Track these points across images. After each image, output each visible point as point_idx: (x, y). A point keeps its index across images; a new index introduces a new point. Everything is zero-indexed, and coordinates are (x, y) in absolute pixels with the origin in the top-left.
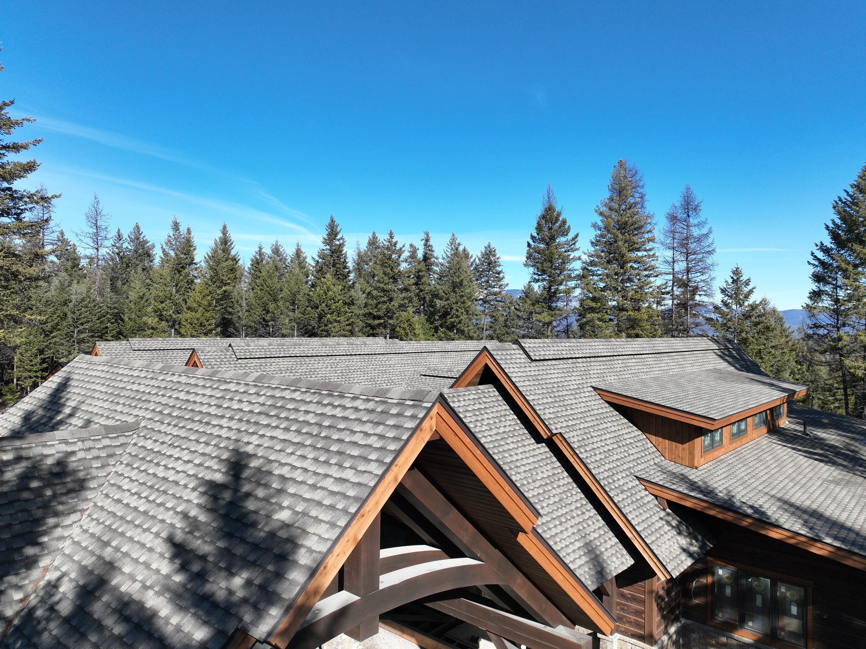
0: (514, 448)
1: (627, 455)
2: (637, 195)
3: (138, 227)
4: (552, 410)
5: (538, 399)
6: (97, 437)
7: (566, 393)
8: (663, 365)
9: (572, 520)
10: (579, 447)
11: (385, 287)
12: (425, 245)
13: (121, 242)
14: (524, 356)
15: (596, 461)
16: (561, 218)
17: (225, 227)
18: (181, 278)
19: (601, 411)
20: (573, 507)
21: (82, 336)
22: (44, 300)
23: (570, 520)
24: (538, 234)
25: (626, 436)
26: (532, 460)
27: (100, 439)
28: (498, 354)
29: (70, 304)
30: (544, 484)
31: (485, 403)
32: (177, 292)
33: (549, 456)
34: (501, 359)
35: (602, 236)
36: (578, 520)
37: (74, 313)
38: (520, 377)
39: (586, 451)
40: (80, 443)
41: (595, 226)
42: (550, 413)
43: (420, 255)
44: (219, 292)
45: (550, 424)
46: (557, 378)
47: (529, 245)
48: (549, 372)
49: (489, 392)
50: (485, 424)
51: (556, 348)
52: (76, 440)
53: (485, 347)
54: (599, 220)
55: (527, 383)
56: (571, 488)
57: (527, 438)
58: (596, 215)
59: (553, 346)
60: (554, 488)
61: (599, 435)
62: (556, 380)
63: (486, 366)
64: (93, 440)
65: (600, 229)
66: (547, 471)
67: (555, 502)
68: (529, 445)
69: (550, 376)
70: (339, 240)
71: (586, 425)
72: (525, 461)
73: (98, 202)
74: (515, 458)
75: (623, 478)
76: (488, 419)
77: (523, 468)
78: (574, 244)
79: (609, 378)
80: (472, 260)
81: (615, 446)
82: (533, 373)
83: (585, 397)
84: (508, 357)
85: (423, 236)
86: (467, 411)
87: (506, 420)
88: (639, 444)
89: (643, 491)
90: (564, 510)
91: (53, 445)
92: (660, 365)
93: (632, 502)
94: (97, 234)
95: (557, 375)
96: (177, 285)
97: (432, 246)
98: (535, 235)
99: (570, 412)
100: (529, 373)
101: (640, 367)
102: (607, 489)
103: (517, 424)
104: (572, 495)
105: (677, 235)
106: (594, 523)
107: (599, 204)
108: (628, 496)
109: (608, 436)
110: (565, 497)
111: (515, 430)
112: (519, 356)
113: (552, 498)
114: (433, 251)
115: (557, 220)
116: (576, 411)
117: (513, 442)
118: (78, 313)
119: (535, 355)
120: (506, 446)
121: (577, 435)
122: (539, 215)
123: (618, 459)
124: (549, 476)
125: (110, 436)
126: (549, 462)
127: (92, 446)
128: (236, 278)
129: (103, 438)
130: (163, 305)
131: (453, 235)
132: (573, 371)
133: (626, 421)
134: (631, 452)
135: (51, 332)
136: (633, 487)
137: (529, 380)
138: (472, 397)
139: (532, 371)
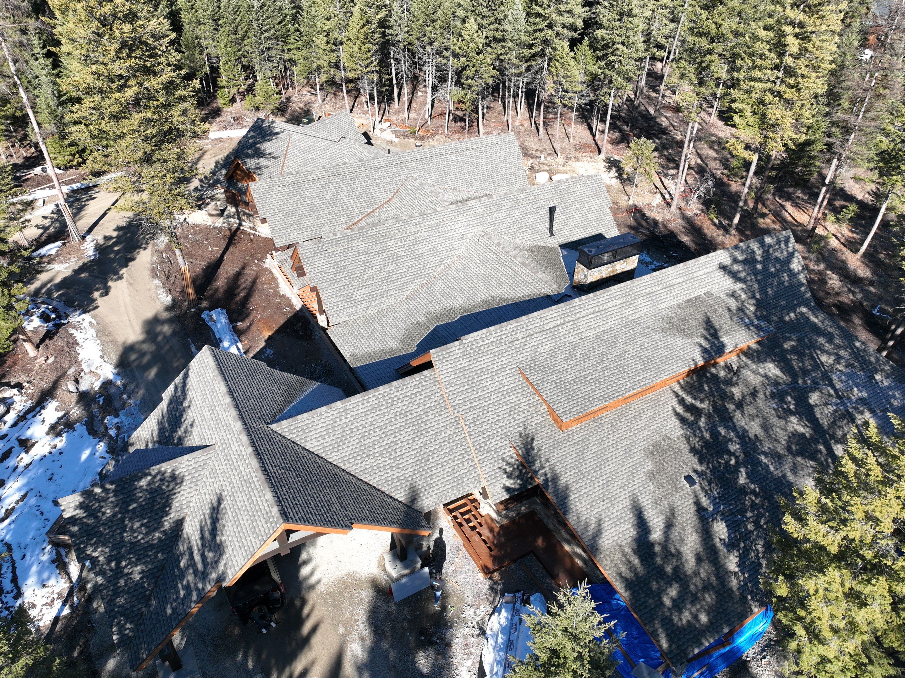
1: (512, 421)
4: (463, 397)
5: (455, 389)
7: (486, 376)
10: (470, 423)
15: (480, 431)
19: (512, 385)
25: (523, 404)
31: (423, 386)
32: (341, 7)
34: (439, 360)
38: (448, 373)
39: (475, 425)
42: (459, 400)
45: (455, 409)
46: (484, 364)
48: (480, 359)
49: (431, 375)
55: (452, 377)
61: (495, 409)
62: (482, 366)
67: (445, 453)
69: (479, 363)
71: (489, 402)
75: (496, 441)
79: (543, 348)
81: (506, 416)
82: (463, 365)
83: (503, 376)
84: (446, 356)
87: (435, 397)
90: (451, 457)
92: (624, 312)
93: (493, 458)
95: (486, 361)
99: (479, 394)
101: (593, 323)
108: (491, 454)
109: (505, 407)
112: (457, 352)
116: (487, 391)
121: (474, 414)
123: (501, 427)
125: (205, 454)
127: (198, 461)
129: (202, 456)
132: (507, 351)
136: (501, 446)
137: (455, 374)
139: (463, 363)
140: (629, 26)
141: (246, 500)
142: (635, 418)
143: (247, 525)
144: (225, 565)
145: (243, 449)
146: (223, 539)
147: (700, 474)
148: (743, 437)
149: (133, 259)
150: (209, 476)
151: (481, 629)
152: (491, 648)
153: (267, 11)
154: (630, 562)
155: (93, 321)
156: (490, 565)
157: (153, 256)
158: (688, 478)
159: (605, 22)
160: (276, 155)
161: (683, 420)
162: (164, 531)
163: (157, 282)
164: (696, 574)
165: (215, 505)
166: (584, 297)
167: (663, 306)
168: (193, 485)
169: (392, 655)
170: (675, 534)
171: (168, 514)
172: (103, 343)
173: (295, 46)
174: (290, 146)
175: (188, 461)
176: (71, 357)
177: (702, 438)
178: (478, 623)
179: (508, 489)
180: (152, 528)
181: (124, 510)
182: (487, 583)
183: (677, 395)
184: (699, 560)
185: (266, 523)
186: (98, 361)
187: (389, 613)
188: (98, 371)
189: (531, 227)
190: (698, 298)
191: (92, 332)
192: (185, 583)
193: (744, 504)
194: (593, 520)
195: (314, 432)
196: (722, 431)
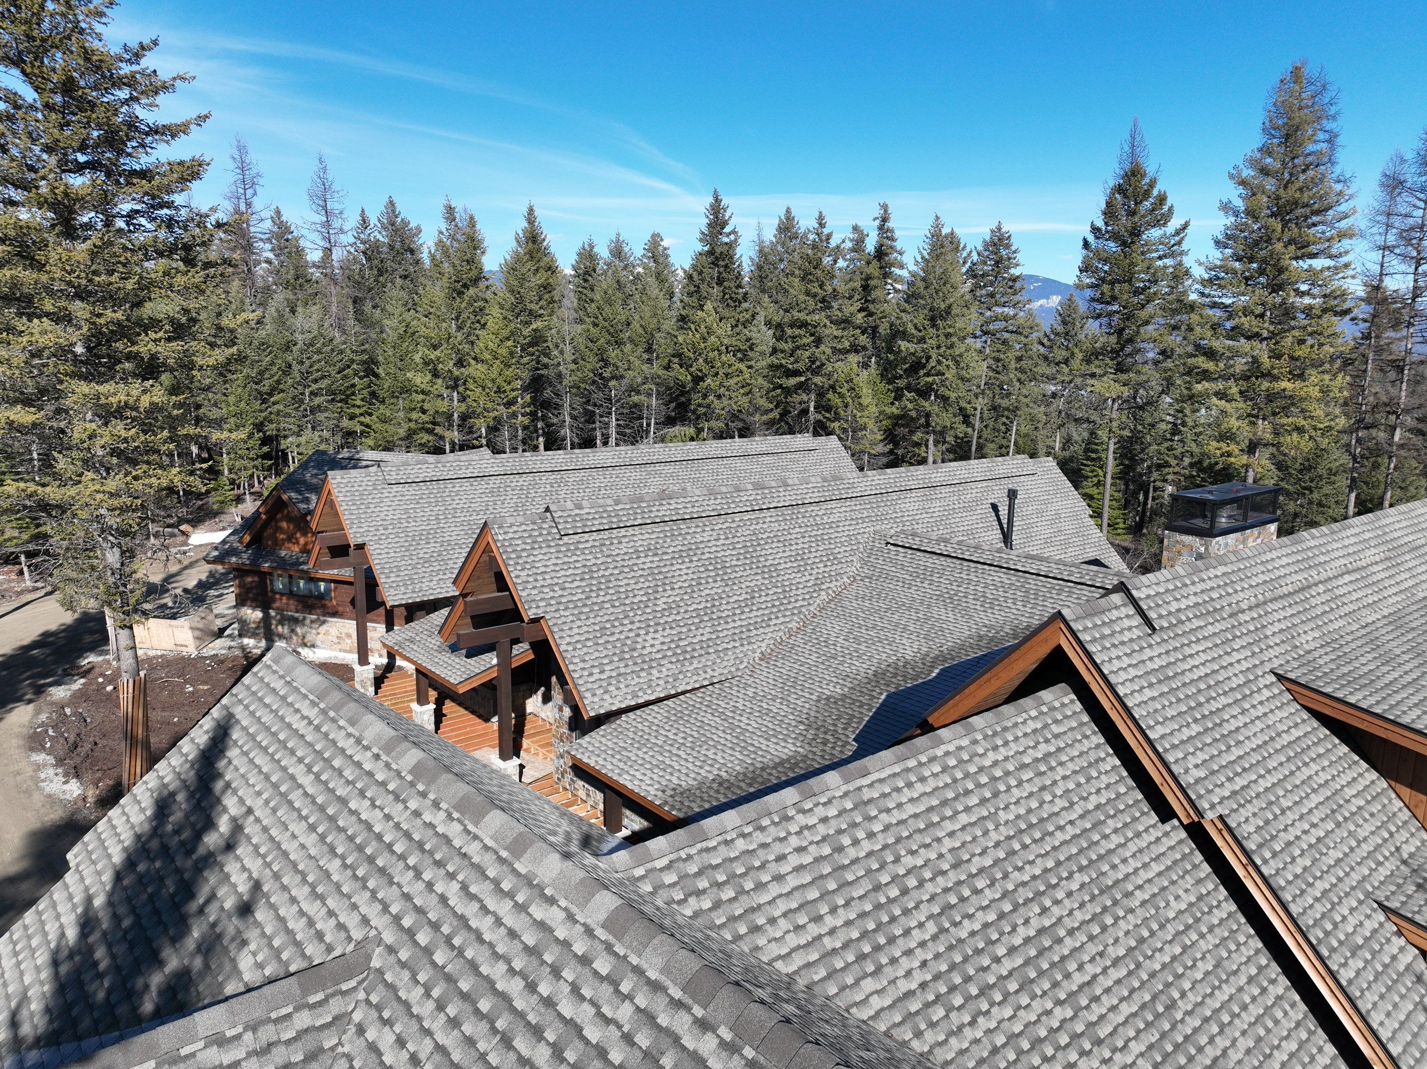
0: (1120, 846)
1: (1354, 844)
2: (1321, 136)
3: (392, 203)
4: (1201, 756)
5: (1171, 734)
6: (284, 1011)
7: (1224, 700)
8: (1404, 576)
9: (1243, 1014)
10: (1260, 846)
11: (809, 318)
12: (881, 228)
13: (368, 231)
14: (1137, 620)
15: (1296, 876)
16: (1155, 192)
17: (531, 210)
18: (464, 305)
19: (1296, 733)
20: (1243, 980)
21: (317, 401)
22: (256, 343)
23: (1238, 1015)
24: (1106, 224)
25: (1349, 792)
26: (1156, 868)
27: (289, 1016)
28: (1086, 629)
29: (294, 349)
30: (1182, 928)
31: (1056, 736)
32: (459, 328)
33: (1187, 851)
34: (1094, 640)
35: (1238, 227)
36: (1256, 1010)
37: (301, 363)
38: (1132, 680)
39: (1275, 854)
40: (248, 1036)
41: (1226, 207)
42: (1196, 766)
43: (870, 245)
44: (526, 332)
45: (1200, 797)
46: (1203, 664)
47: (1086, 244)
48: (1188, 651)
49: (1063, 705)
50: (1059, 792)
51: (1200, 587)
52: (240, 1029)
53: (1059, 612)
54: (1235, 196)
55: (1148, 693)
56: (1235, 927)
57: (1143, 814)
58: (1231, 185)
59: (1193, 583)
60: (1202, 936)
61: (1296, 803)
62: (1202, 671)
63: (1059, 650)
64: (277, 1021)
65: (1236, 214)
66: (1186, 891)
67: (1207, 973)
68: (1146, 830)
69: (1191, 662)
70: (728, 235)
71: (1271, 780)
72: (1144, 875)
73: (325, 170)
74: (1124, 870)
75: (1352, 910)
76: (1064, 778)
77: (1140, 896)
78: (1179, 243)
79: (1303, 638)
80: (965, 254)
81: (1330, 826)
82: (1158, 663)
83: (1261, 703)
84: (1107, 631)
85: (878, 212)
86: (1024, 766)
87: (1100, 773)
88: (1376, 807)
89: (1394, 939)
90: (1229, 990)
91: (193, 1055)
92: (1398, 578)
93: (1377, 975)
94: (327, 224)
95: (1203, 657)
96: (457, 318)
97: (892, 231)
98: (1100, 223)
99: (1237, 752)
100: (1150, 666)
101: (1360, 594)
102: (1325, 952)
103: (1122, 778)
104: (1239, 945)
105: (1397, 221)
106: (1286, 1013)
107: (1240, 163)
108: (1366, 962)
109: (1316, 799)
110: (1225, 955)
111: (1119, 795)
112: (1127, 623)
113: (1199, 964)
114: (893, 239)
115: (1147, 194)
116: (1248, 746)
117: (1116, 831)
118: (307, 363)
119: (1161, 616)
120: (1103, 842)
121: (1255, 815)
122: (1111, 183)
123: (1338, 861)
124: (1191, 905)
125: (313, 999)
126: (1189, 867)
127: (275, 1038)
128: (552, 301)
129: (297, 1009)
130: (437, 353)
131: (937, 218)
132: (1235, 637)
133: (1346, 749)
134: (1362, 834)
135: (271, 395)
136: (1375, 931)
137: (1151, 685)
138: (1032, 725)
139: (1155, 658)
157: (38, 712)
163: (40, 757)
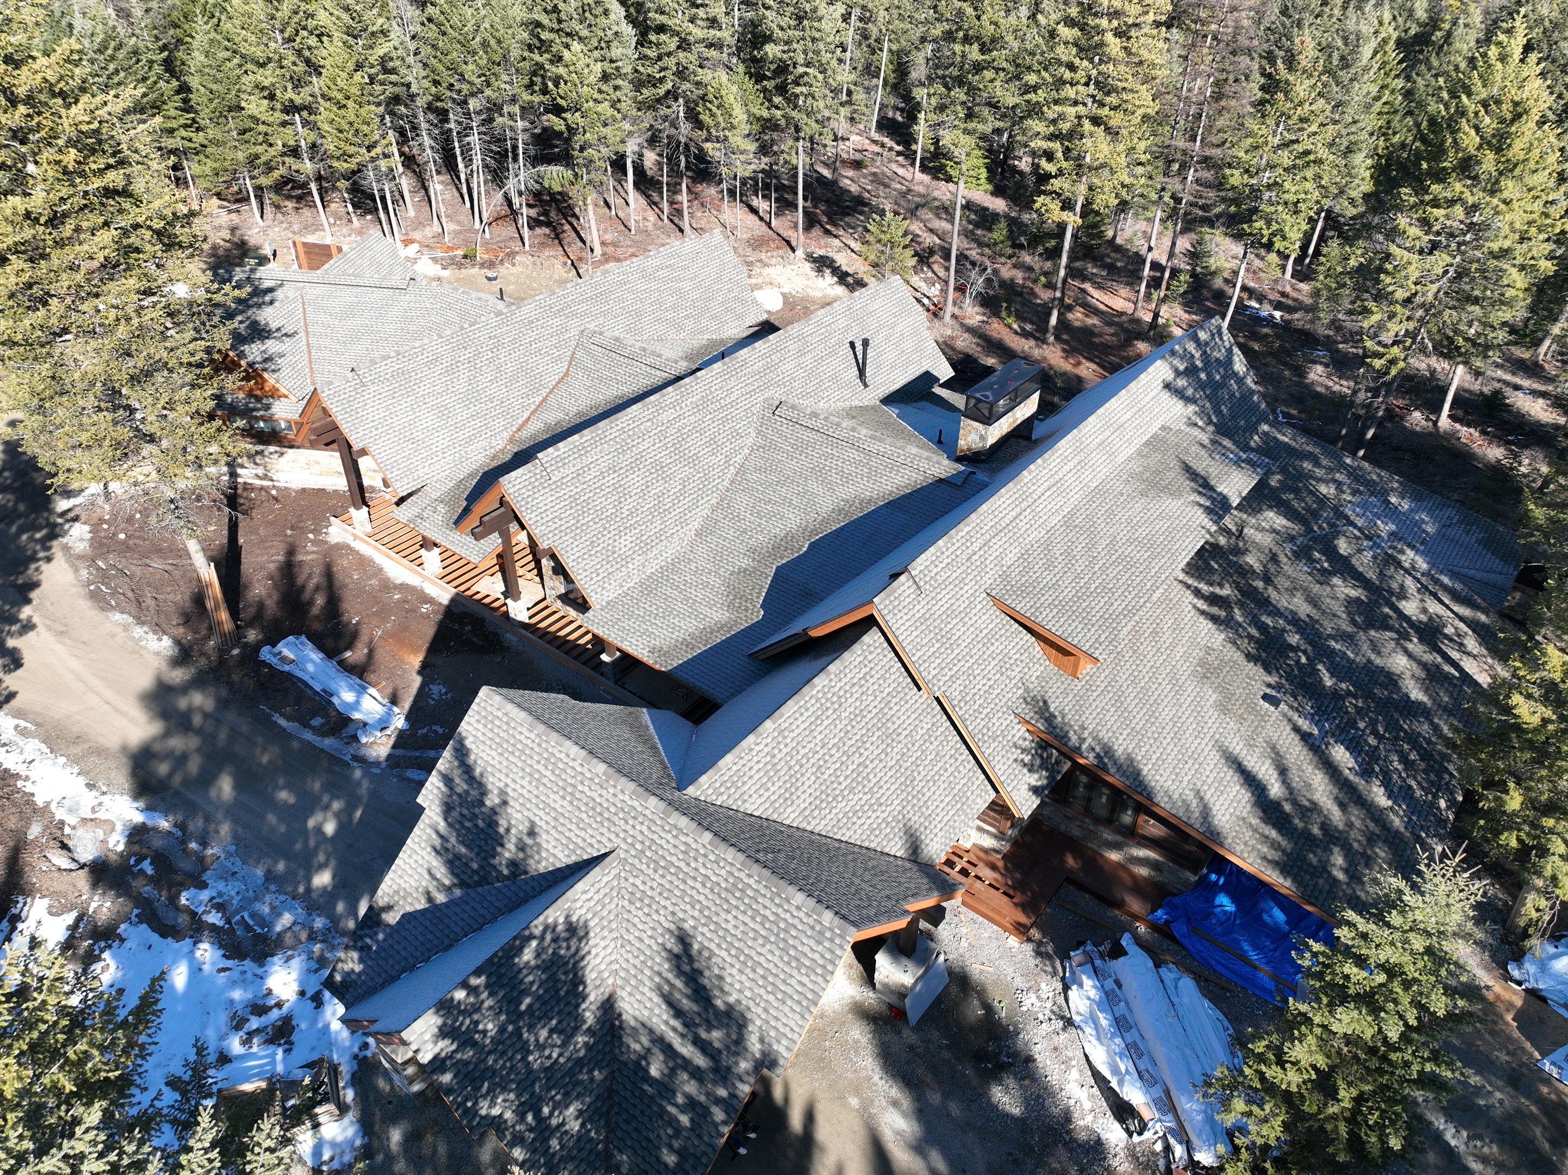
0: (898, 710)
1: (1008, 682)
4: (937, 662)
5: (924, 654)
7: (954, 621)
8: (1086, 474)
9: (945, 773)
10: (959, 701)
14: (914, 588)
15: (975, 711)
19: (991, 626)
20: (947, 758)
25: (1012, 653)
26: (914, 716)
28: (885, 606)
30: (922, 742)
31: (870, 661)
34: (889, 612)
36: (950, 770)
38: (907, 629)
39: (966, 703)
42: (934, 668)
45: (934, 685)
46: (947, 602)
48: (939, 597)
49: (875, 641)
51: (951, 550)
55: (915, 634)
61: (982, 670)
62: (946, 607)
63: (872, 615)
68: (911, 698)
69: (940, 603)
71: (971, 661)
75: (999, 718)
76: (873, 684)
77: (905, 733)
79: (1009, 557)
81: (998, 676)
82: (921, 612)
83: (975, 614)
84: (897, 603)
86: (854, 685)
87: (890, 675)
89: (1016, 726)
90: (940, 764)
92: (1082, 478)
93: (1003, 748)
95: (947, 597)
99: (956, 652)
100: (918, 615)
101: (1053, 504)
102: (981, 744)
103: (901, 673)
108: (999, 742)
109: (993, 663)
110: (941, 749)
112: (908, 592)
113: (928, 756)
116: (963, 645)
119: (926, 582)
120: (890, 712)
121: (960, 685)
123: (997, 695)
132: (967, 575)
134: (1013, 674)
136: (1007, 726)
138: (857, 660)
139: (920, 609)
140: (817, 35)
141: (748, 920)
142: (1155, 632)
143: (776, 960)
144: (762, 1040)
145: (690, 840)
146: (731, 1000)
147: (1278, 687)
148: (1295, 620)
149: (35, 585)
150: (633, 908)
151: (1062, 1018)
152: (1093, 1040)
153: (113, 58)
154: (1267, 837)
155: (23, 724)
156: (1023, 919)
157: (76, 570)
158: (1265, 697)
159: (778, 33)
160: (288, 329)
161: (1214, 619)
162: (589, 1029)
163: (117, 617)
164: (1350, 825)
165: (677, 949)
166: (1032, 467)
167: (1121, 458)
168: (606, 933)
169: (955, 1109)
170: (1296, 782)
171: (584, 998)
172: (74, 760)
173: (182, 121)
174: (309, 309)
175: (585, 892)
176: (15, 804)
177: (1250, 637)
178: (1053, 1012)
179: (1035, 790)
180: (568, 1030)
181: (515, 1015)
182: (1028, 948)
183: (1188, 587)
184: (1342, 806)
185: (819, 943)
186: (88, 799)
187: (912, 1048)
188: (101, 815)
189: (834, 378)
190: (1155, 436)
191: (33, 746)
192: (680, 1099)
193: (1347, 712)
194: (1190, 796)
195: (750, 782)
196: (1269, 621)
